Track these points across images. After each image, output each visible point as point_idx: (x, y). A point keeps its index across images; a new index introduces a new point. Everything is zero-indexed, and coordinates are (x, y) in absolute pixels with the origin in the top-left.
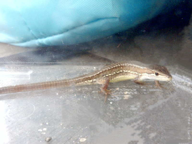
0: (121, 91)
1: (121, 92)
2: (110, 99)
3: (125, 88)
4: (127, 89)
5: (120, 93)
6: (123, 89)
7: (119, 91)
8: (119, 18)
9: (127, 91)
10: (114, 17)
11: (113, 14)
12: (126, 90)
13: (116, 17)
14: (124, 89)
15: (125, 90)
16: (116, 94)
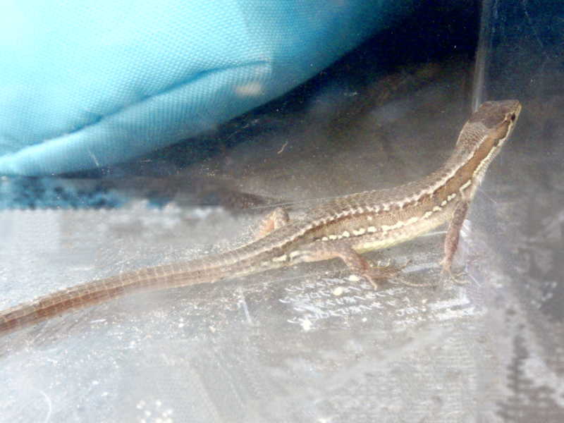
0: (321, 287)
1: (321, 292)
2: (295, 318)
3: (331, 278)
4: (335, 280)
5: (320, 294)
6: (325, 282)
7: (315, 289)
8: (274, 63)
9: (339, 285)
10: (257, 60)
11: (251, 51)
12: (334, 283)
13: (262, 59)
14: (326, 280)
15: (330, 282)
16: (309, 299)
